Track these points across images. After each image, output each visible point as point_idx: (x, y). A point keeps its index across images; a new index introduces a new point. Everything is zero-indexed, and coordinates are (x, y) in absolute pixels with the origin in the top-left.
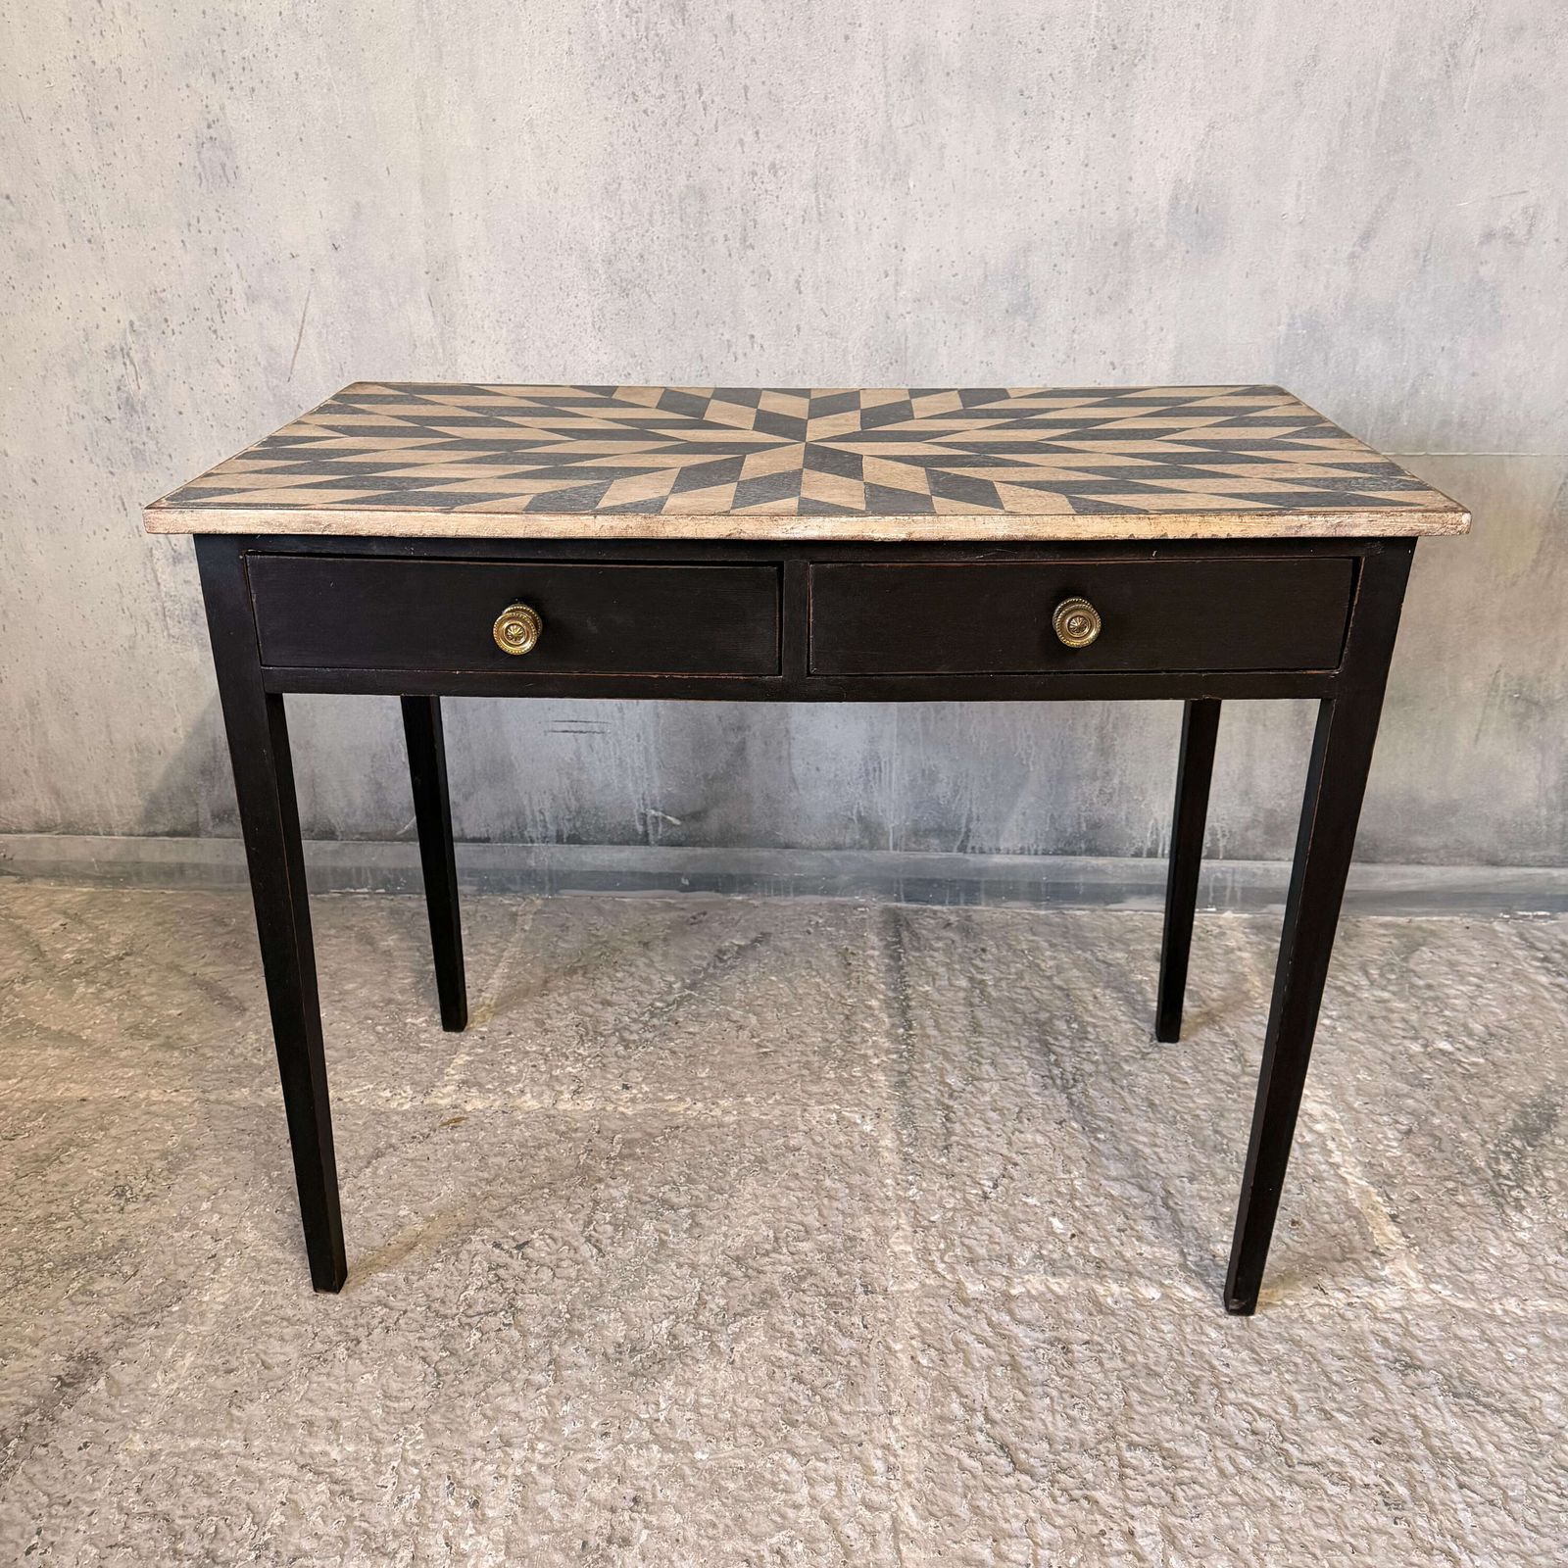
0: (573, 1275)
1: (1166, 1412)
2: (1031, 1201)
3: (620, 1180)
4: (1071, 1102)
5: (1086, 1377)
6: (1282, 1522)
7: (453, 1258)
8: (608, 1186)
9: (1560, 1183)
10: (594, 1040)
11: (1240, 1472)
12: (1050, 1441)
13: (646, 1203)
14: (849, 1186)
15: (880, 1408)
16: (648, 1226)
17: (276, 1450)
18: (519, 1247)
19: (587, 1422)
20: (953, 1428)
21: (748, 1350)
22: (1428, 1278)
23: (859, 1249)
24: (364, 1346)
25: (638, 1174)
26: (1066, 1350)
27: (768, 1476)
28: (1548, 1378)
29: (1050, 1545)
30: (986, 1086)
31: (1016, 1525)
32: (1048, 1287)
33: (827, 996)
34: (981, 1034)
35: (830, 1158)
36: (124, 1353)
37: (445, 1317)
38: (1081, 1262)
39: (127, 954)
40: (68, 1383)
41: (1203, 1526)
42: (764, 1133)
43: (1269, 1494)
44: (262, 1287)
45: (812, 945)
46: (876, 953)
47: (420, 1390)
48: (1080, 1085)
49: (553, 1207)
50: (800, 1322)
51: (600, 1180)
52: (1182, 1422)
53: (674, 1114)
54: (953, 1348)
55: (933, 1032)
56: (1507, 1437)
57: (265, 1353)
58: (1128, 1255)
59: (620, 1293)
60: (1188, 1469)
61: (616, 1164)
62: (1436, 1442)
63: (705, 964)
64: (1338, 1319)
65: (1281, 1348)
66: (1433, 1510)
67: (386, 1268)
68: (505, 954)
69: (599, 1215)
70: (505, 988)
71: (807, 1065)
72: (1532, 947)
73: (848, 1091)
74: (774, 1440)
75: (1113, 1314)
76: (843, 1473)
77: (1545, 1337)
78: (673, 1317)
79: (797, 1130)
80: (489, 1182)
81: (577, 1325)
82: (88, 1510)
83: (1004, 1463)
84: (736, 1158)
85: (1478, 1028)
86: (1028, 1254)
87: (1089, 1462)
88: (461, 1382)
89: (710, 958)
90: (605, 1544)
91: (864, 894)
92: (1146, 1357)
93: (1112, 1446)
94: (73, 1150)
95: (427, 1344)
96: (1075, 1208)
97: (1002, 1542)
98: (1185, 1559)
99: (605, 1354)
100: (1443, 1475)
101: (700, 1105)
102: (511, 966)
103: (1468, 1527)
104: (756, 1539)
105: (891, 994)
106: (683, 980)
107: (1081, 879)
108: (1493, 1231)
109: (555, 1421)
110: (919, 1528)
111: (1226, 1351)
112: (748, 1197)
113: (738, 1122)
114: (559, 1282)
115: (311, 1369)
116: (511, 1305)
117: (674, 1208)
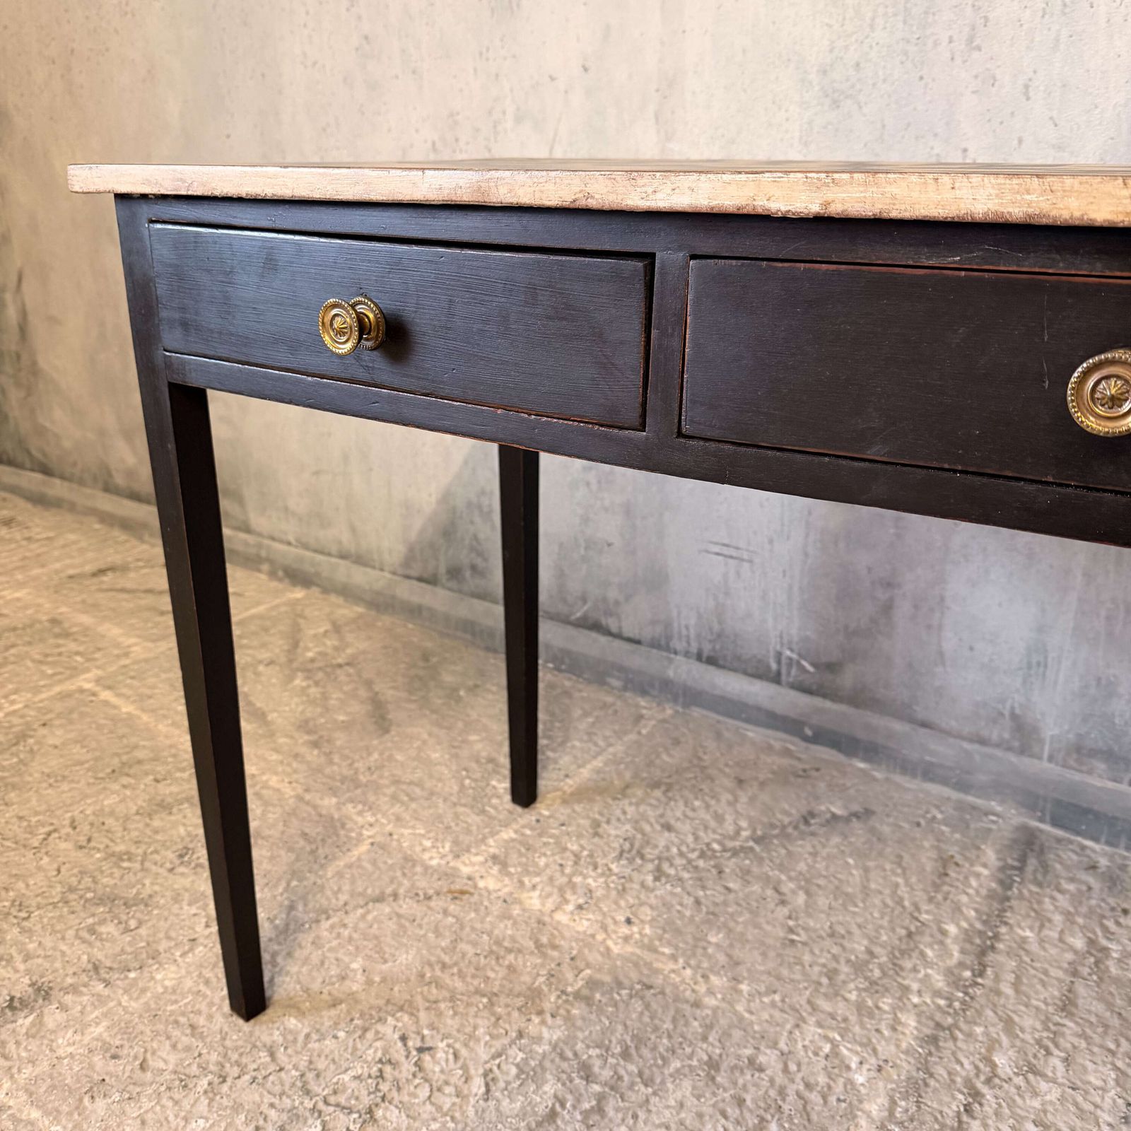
0: (446, 1108)
3: (559, 1021)
7: (359, 1033)
8: (543, 1022)
10: (631, 861)
13: (565, 1058)
16: (550, 1087)
18: (420, 1050)
24: (225, 1088)
25: (579, 1023)
30: (1043, 1086)
33: (900, 902)
34: (1070, 1015)
35: (792, 1097)
36: (68, 999)
37: (308, 1092)
39: (348, 664)
40: (14, 1005)
42: (737, 1034)
44: (202, 987)
45: (914, 839)
46: (985, 872)
49: (479, 1021)
51: (540, 1013)
53: (657, 972)
55: (1008, 990)
57: (154, 1053)
61: (566, 1001)
63: (787, 821)
67: (301, 1014)
68: (611, 750)
69: (513, 1051)
70: (589, 780)
71: (831, 974)
73: (862, 1026)
79: (775, 1045)
80: (444, 966)
84: (688, 1050)
89: (796, 816)
91: (1002, 802)
95: (273, 1114)
101: (688, 972)
102: (606, 764)
105: (979, 926)
106: (754, 830)
112: (673, 1103)
113: (715, 1010)
114: (429, 1107)
115: (169, 1089)
116: (370, 1111)
117: (589, 1077)
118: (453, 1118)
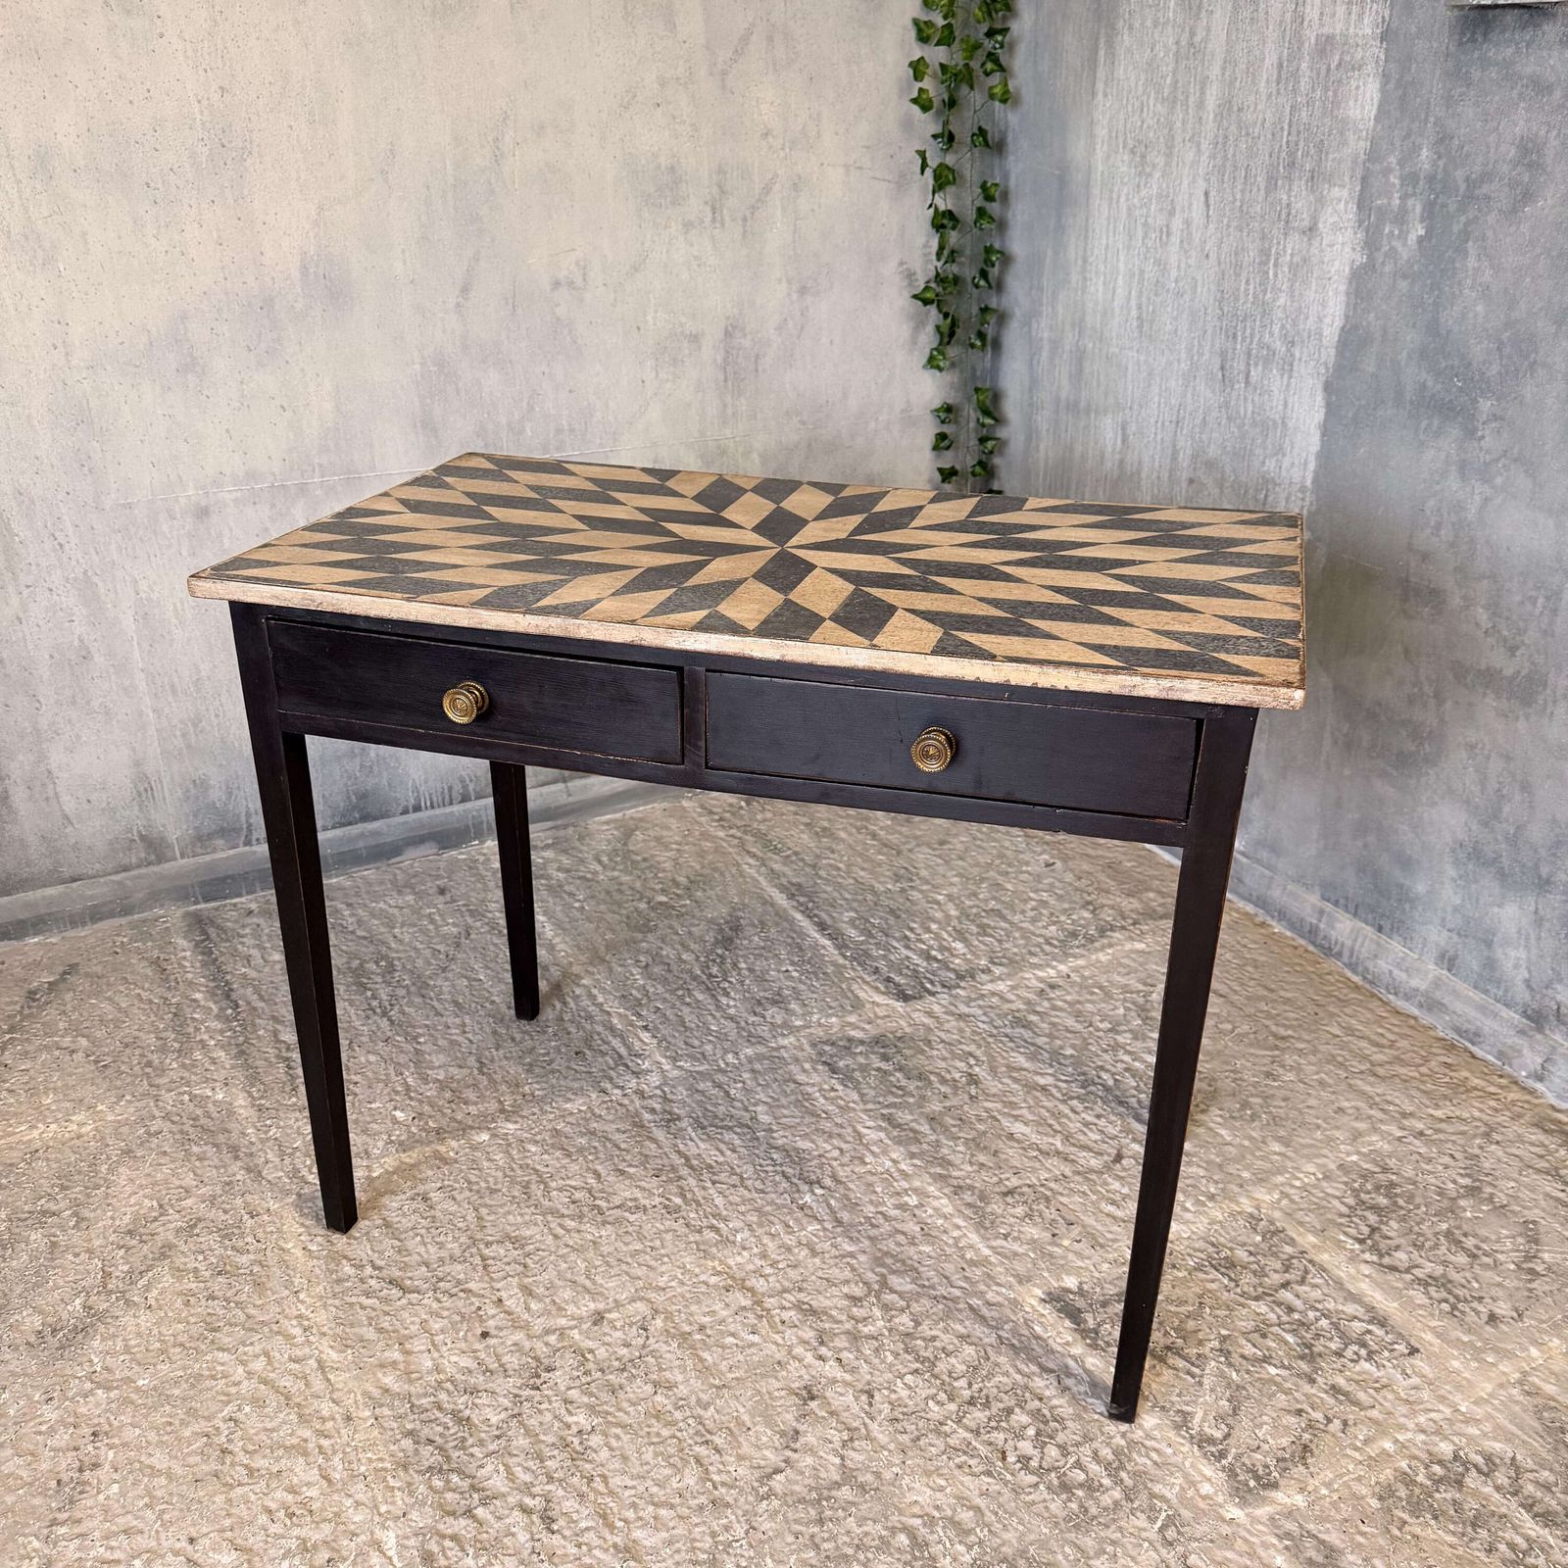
1: (509, 1213)
2: (374, 1106)
4: (392, 1022)
5: (445, 1212)
6: (602, 1251)
9: (750, 970)
11: (569, 1231)
12: (427, 1265)
13: (26, 1219)
14: (215, 1145)
15: (287, 1292)
16: (35, 1236)
19: (29, 1398)
20: (349, 1284)
21: (160, 1294)
22: (674, 1060)
23: (237, 1188)
25: (10, 1200)
26: (425, 1199)
27: (206, 1373)
29: (442, 1331)
31: (414, 1328)
32: (401, 1162)
33: (151, 1002)
35: (191, 1130)
38: (424, 1134)
41: (551, 1274)
42: (125, 1130)
43: (590, 1237)
45: (123, 963)
46: (188, 954)
48: (397, 1008)
52: (522, 1215)
53: (30, 1141)
56: (737, 1142)
58: (459, 1117)
59: (26, 1294)
60: (532, 1244)
62: (695, 1162)
63: (18, 1008)
64: (619, 1108)
66: (698, 1205)
71: (149, 1064)
72: (711, 813)
73: (196, 1074)
74: (203, 1347)
75: (456, 1161)
76: (269, 1347)
77: (753, 1071)
78: (83, 1294)
79: (154, 1117)
83: (395, 1292)
84: (103, 1157)
85: (682, 880)
86: (380, 1144)
87: (459, 1267)
89: (23, 1000)
90: (78, 1474)
91: (162, 906)
92: (487, 1182)
93: (474, 1250)
96: (411, 1098)
98: (540, 1301)
99: (28, 1343)
100: (701, 1181)
101: (53, 1127)
103: (722, 1207)
104: (208, 1419)
105: (212, 984)
107: (361, 844)
108: (712, 1015)
110: (340, 1359)
111: (546, 1156)
112: (124, 1183)
113: (96, 1129)
117: (54, 1214)
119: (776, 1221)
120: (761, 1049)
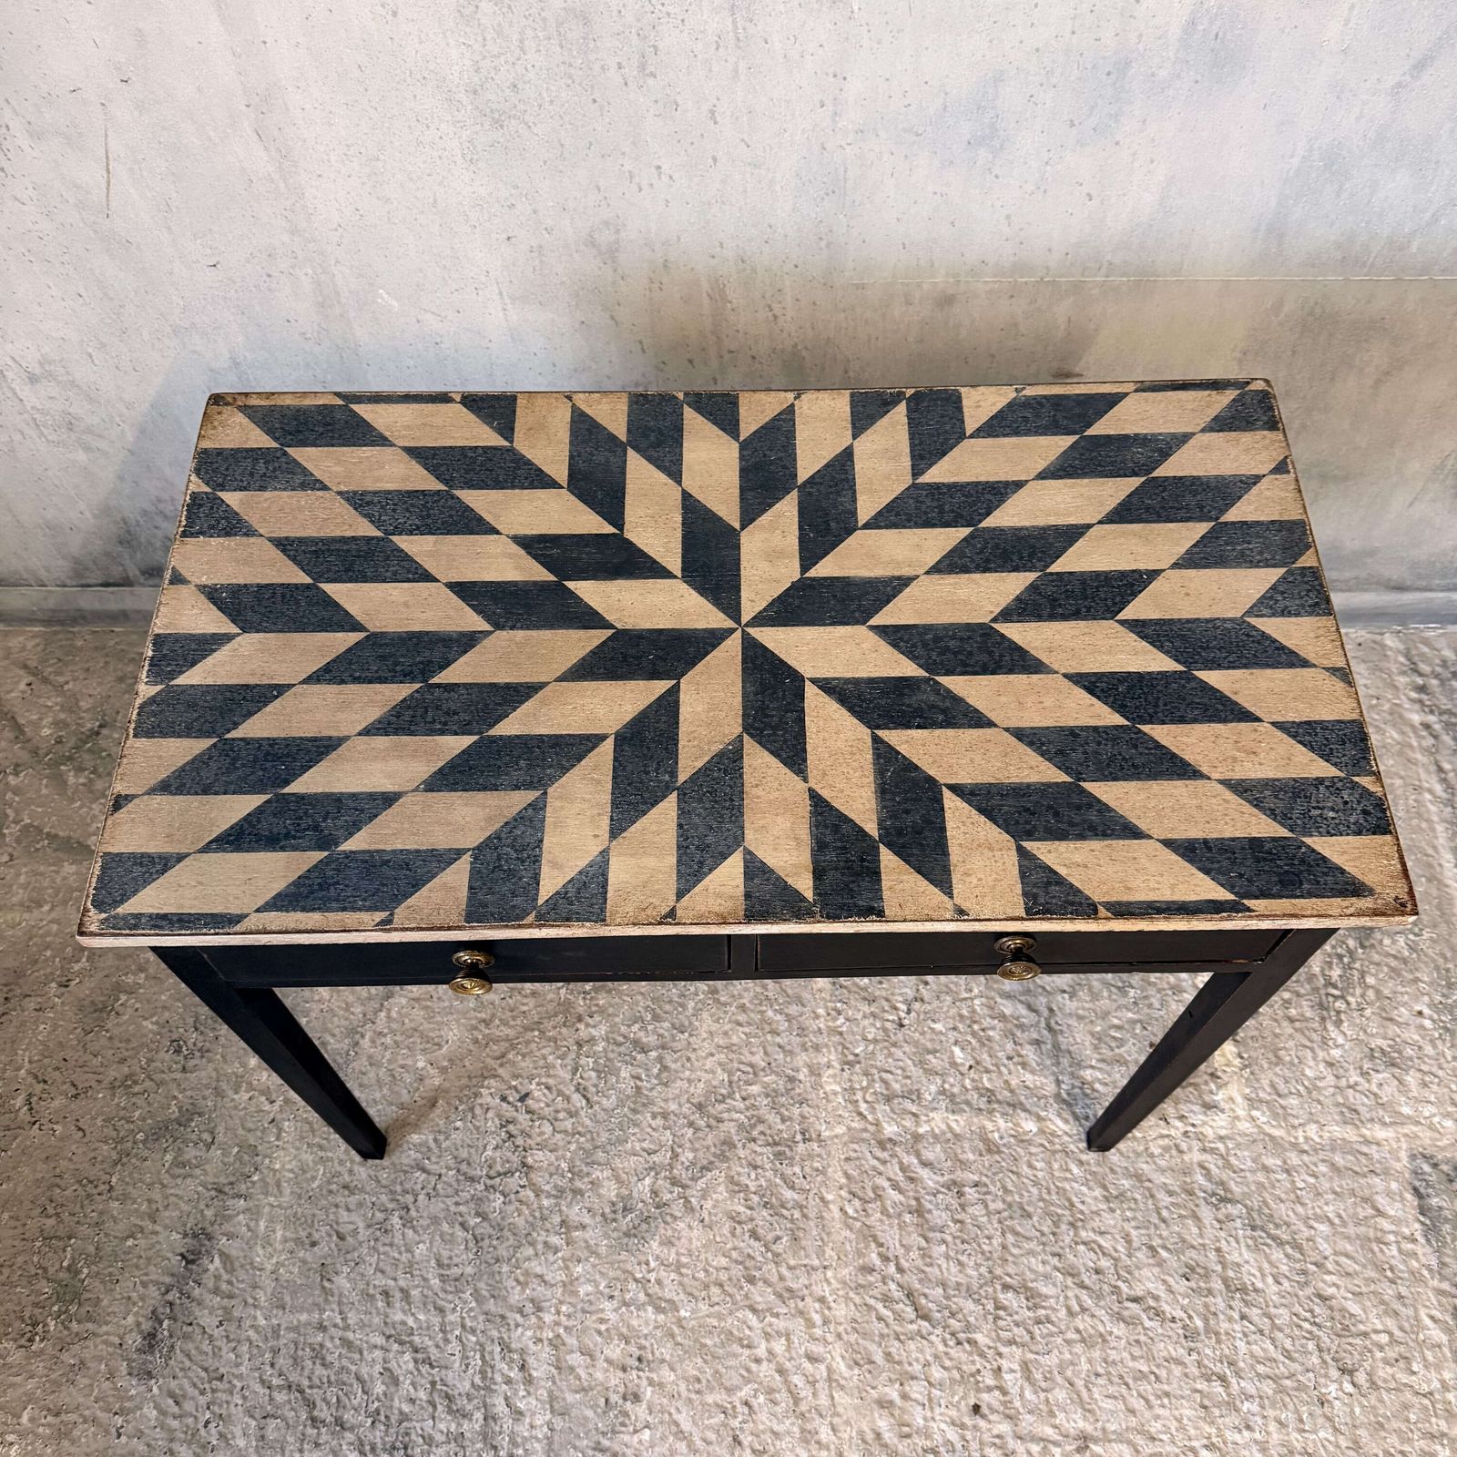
0: (569, 1127)
1: (1032, 1253)
2: (938, 1026)
3: (597, 1018)
5: (974, 1218)
6: (1108, 1355)
7: (470, 1115)
8: (587, 1025)
9: (1378, 992)
11: (1084, 1310)
12: (944, 1285)
13: (620, 1045)
14: (789, 1018)
15: (817, 1262)
16: (625, 1073)
17: (366, 1322)
18: (522, 1099)
19: (597, 1286)
20: (872, 1279)
21: (714, 1207)
22: (1252, 1102)
23: (797, 1091)
24: (413, 1213)
26: (960, 1194)
27: (736, 1333)
28: (1326, 1208)
29: (941, 1386)
31: (917, 1367)
32: (948, 1125)
36: (227, 1227)
37: (472, 1179)
38: (976, 1096)
40: (190, 1259)
41: (1051, 1361)
43: (1101, 1329)
44: (321, 1152)
47: (464, 1257)
49: (544, 1051)
50: (753, 1176)
51: (580, 1019)
52: (1044, 1263)
54: (872, 1195)
56: (1284, 1268)
57: (337, 1223)
58: (1014, 1082)
59: (608, 1147)
60: (1044, 1308)
61: (591, 999)
62: (1231, 1274)
64: (1174, 1152)
65: (1126, 1183)
66: (1219, 1342)
67: (415, 1127)
69: (583, 1061)
72: (1415, 670)
74: (738, 1298)
75: (999, 1152)
76: (791, 1328)
77: (1332, 1165)
78: (653, 1174)
80: (487, 1023)
81: (578, 1184)
82: (239, 1385)
83: (909, 1312)
86: (933, 1088)
87: (972, 1306)
88: (495, 1248)
90: (620, 1402)
92: (1021, 1196)
93: (990, 1290)
94: (123, 998)
95: (462, 1208)
96: (974, 1034)
97: (906, 1384)
98: (1036, 1393)
99: (603, 1215)
100: (1231, 1308)
103: (1241, 1354)
104: (730, 1392)
108: (1312, 1050)
109: (571, 1283)
110: (846, 1375)
111: (1084, 1189)
112: (705, 1035)
114: (558, 1136)
115: (376, 1240)
116: (524, 1165)
117: (644, 1050)
118: (579, 1133)
119: (1291, 1406)
120: (1350, 1134)
